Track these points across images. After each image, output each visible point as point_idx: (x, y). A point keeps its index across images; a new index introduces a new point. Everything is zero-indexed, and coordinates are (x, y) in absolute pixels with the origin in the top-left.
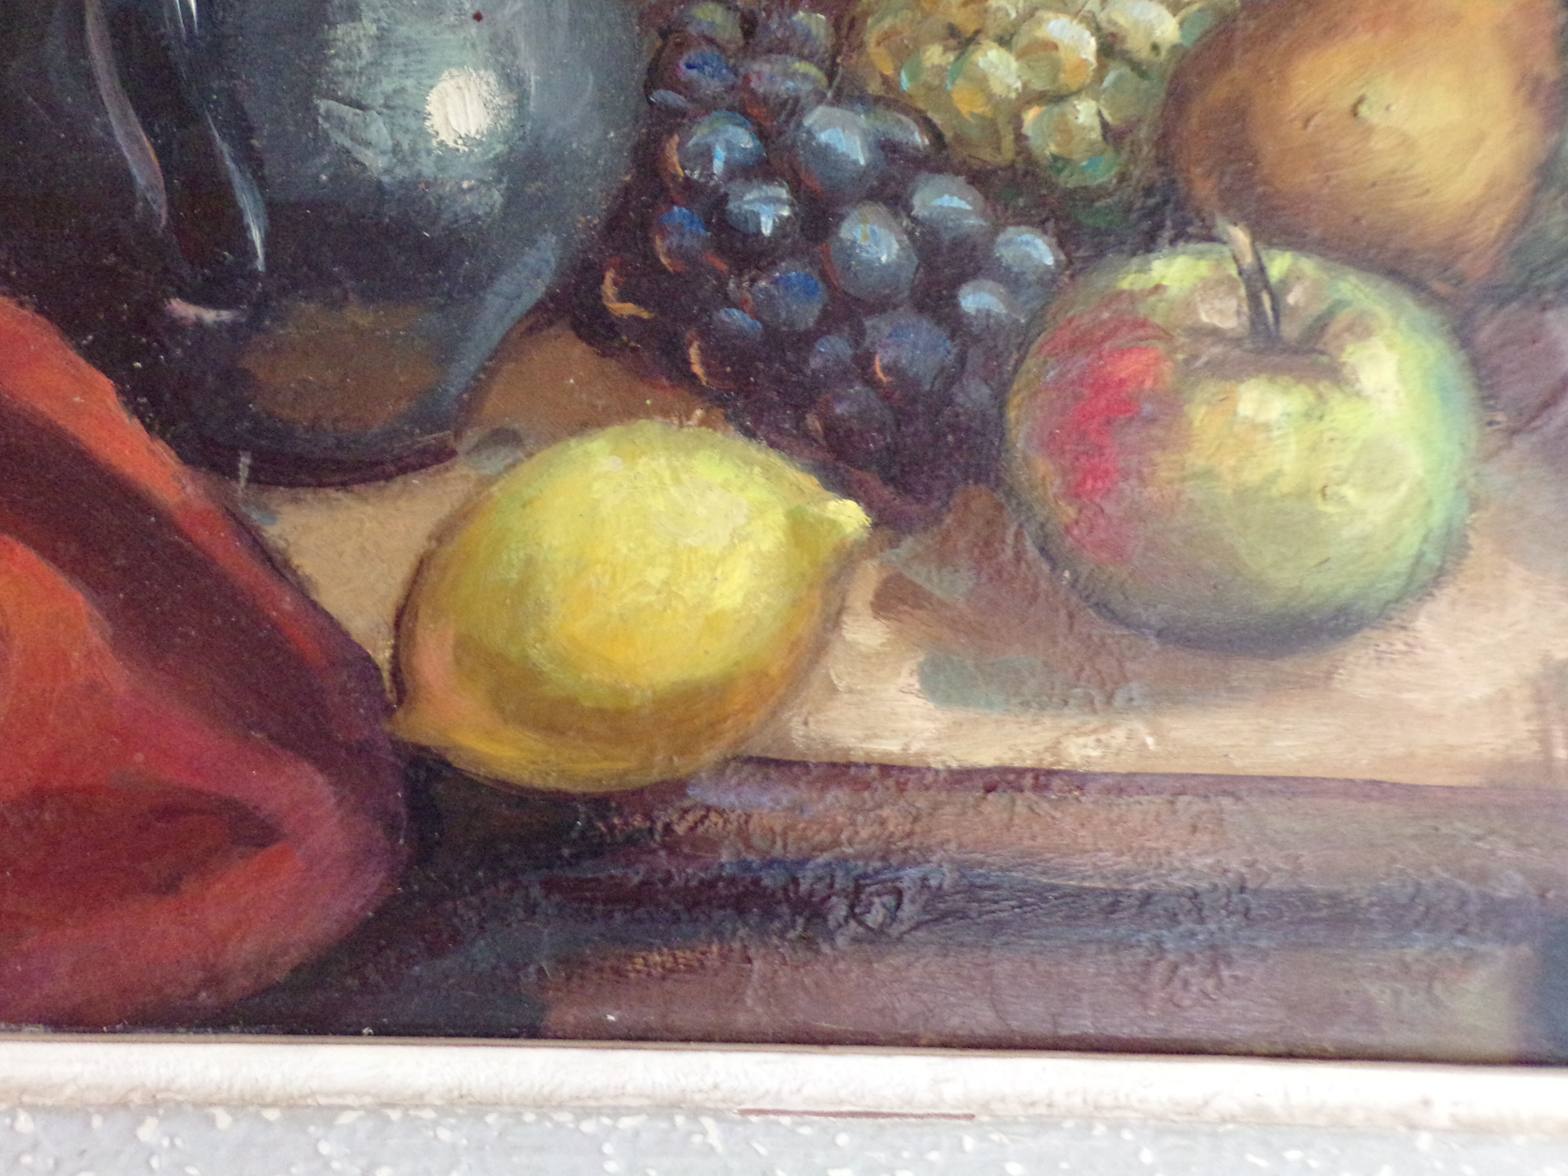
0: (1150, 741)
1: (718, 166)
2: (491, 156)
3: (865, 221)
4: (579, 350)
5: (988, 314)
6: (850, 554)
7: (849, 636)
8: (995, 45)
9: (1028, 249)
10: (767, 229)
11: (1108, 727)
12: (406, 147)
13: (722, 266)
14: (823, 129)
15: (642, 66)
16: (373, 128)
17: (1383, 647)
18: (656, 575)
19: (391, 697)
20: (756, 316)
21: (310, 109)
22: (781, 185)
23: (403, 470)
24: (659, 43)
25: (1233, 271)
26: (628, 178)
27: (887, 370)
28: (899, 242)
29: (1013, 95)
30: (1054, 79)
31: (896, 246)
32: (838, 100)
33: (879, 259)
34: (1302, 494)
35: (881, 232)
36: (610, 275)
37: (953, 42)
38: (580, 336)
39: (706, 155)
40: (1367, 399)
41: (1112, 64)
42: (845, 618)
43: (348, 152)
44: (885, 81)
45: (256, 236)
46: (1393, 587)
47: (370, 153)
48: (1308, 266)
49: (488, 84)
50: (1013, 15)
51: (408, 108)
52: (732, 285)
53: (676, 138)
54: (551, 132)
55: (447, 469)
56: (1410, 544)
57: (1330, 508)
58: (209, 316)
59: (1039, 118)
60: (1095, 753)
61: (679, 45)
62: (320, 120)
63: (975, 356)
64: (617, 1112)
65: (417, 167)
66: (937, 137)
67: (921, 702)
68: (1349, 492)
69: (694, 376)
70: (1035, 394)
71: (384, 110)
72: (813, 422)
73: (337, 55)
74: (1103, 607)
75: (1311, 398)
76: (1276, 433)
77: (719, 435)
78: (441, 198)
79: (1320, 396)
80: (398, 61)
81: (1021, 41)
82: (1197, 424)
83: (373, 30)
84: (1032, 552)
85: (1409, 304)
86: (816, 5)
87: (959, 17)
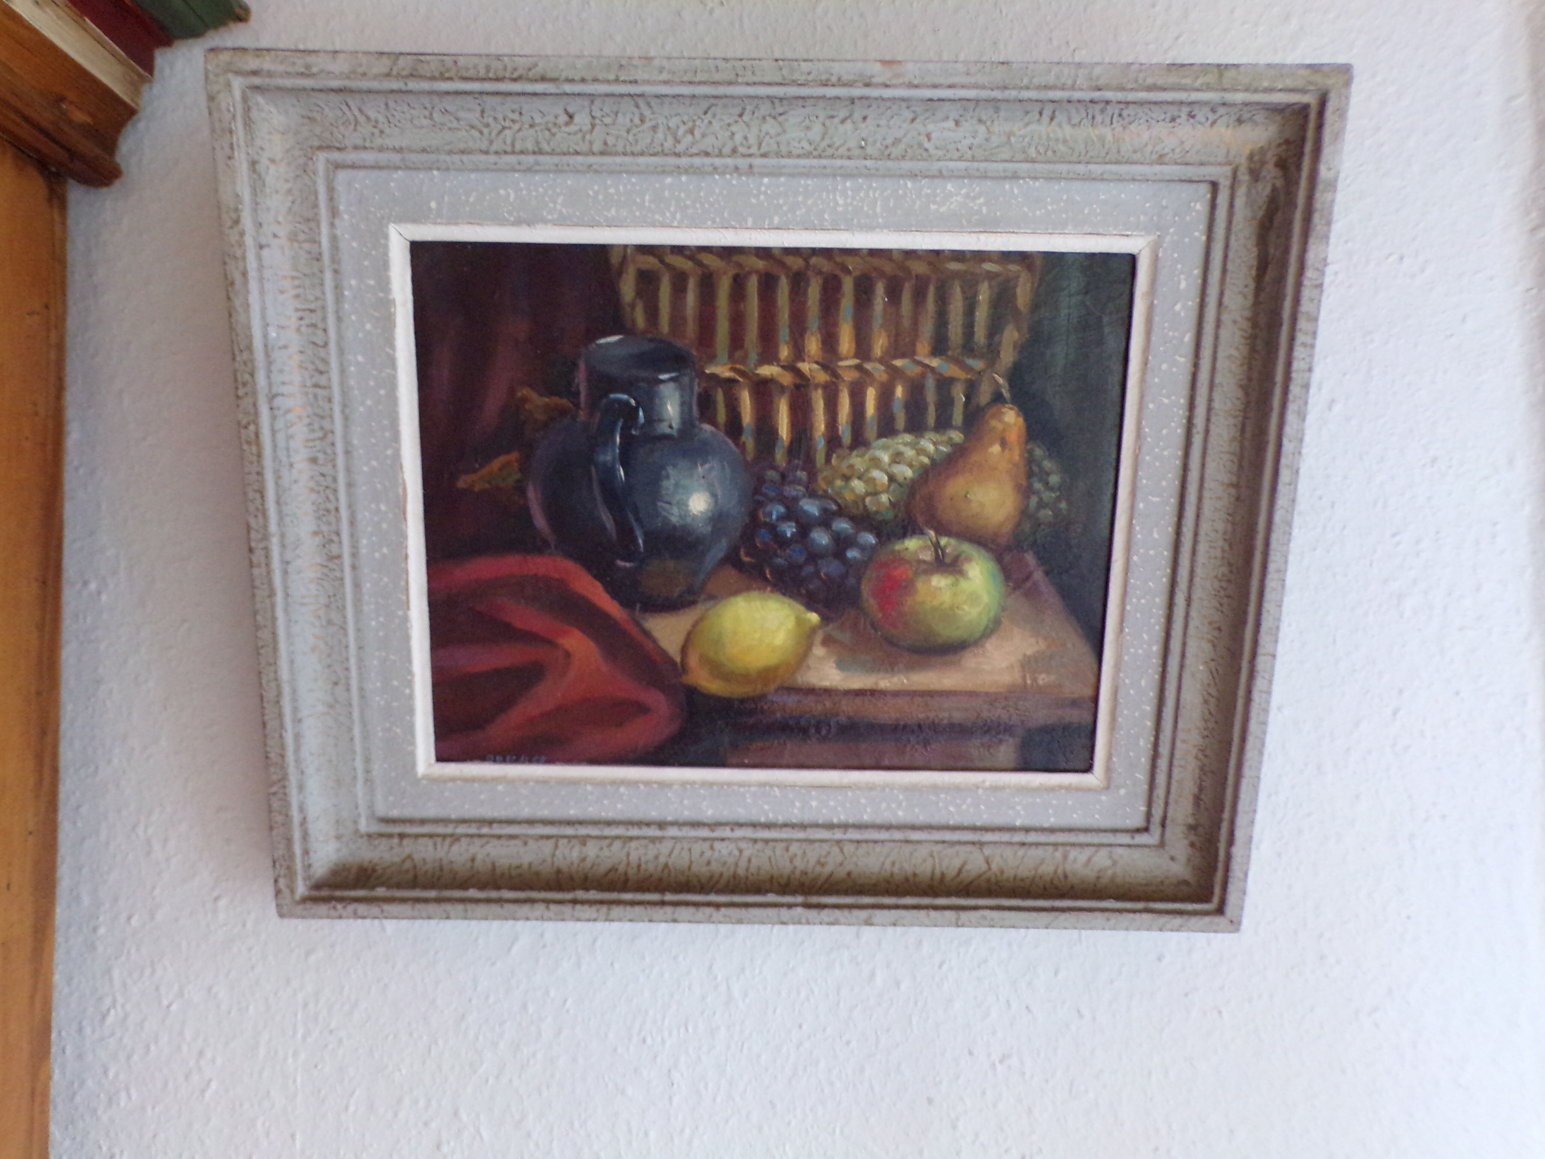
0: (905, 681)
1: (774, 517)
2: (708, 517)
3: (818, 532)
4: (734, 571)
5: (855, 558)
6: (814, 628)
7: (814, 652)
8: (857, 479)
9: (867, 538)
10: (789, 535)
11: (892, 677)
12: (683, 515)
13: (775, 546)
14: (805, 505)
15: (751, 489)
16: (674, 510)
17: (976, 652)
18: (757, 636)
19: (681, 671)
20: (786, 560)
21: (656, 505)
22: (793, 522)
23: (683, 607)
24: (757, 482)
25: (929, 543)
26: (748, 522)
27: (825, 574)
29: (862, 494)
30: (875, 489)
31: (827, 539)
32: (810, 497)
33: (822, 543)
34: (952, 608)
35: (823, 535)
36: (742, 550)
37: (844, 479)
38: (734, 567)
39: (771, 514)
40: (971, 580)
41: (892, 484)
42: (813, 647)
43: (667, 517)
44: (824, 490)
45: (640, 541)
46: (978, 635)
47: (673, 517)
48: (953, 541)
49: (707, 496)
50: (862, 470)
51: (684, 504)
52: (778, 552)
53: (762, 510)
54: (725, 509)
55: (696, 607)
56: (984, 622)
57: (960, 612)
58: (628, 565)
59: (870, 500)
60: (888, 685)
61: (762, 483)
62: (659, 508)
63: (851, 570)
64: (749, 786)
65: (686, 521)
66: (840, 507)
67: (836, 671)
68: (966, 607)
69: (768, 578)
70: (869, 581)
71: (677, 505)
72: (803, 591)
73: (663, 490)
74: (890, 642)
75: (954, 580)
76: (943, 590)
77: (775, 595)
78: (693, 529)
79: (956, 579)
80: (681, 491)
81: (865, 478)
82: (919, 588)
83: (674, 482)
84: (869, 626)
85: (983, 551)
86: (803, 469)
87: (846, 471)
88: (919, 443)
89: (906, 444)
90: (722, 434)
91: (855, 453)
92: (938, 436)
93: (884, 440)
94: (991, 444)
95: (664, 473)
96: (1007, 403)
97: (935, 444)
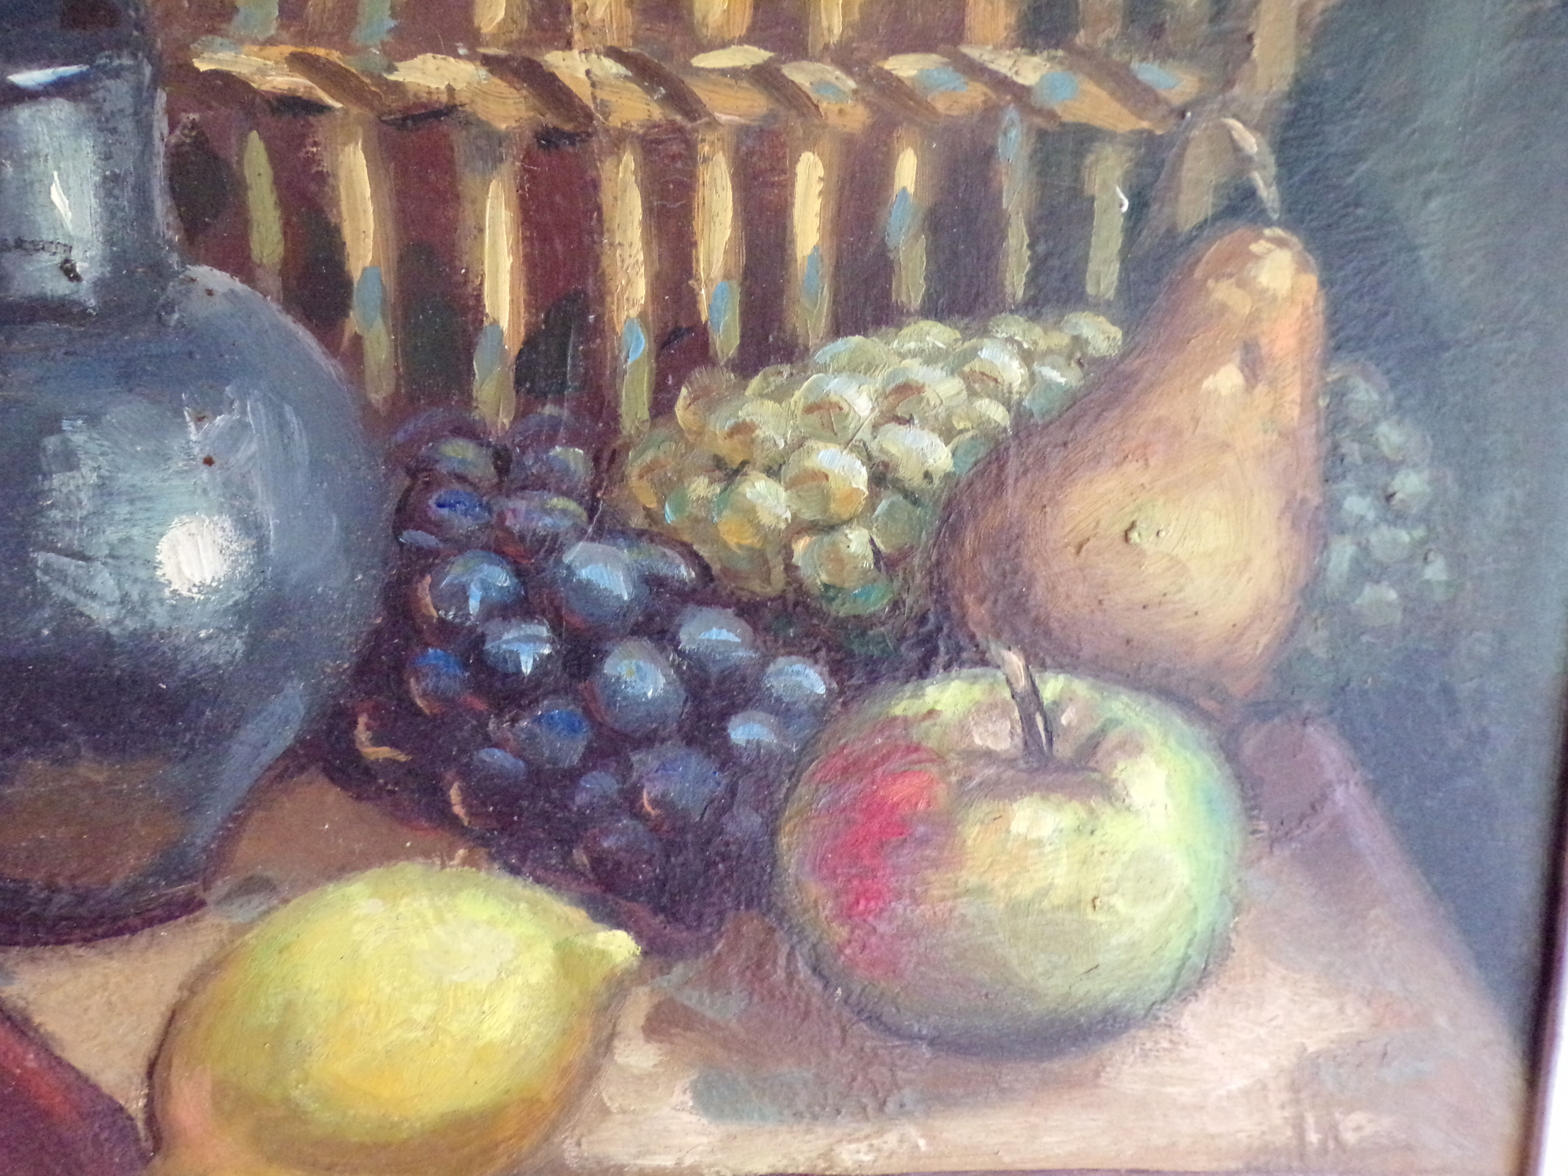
0: (922, 1143)
1: (474, 605)
2: (230, 603)
3: (630, 656)
4: (333, 795)
5: (759, 744)
6: (620, 982)
7: (620, 1059)
8: (764, 476)
9: (799, 679)
10: (527, 668)
11: (880, 1133)
12: (135, 597)
13: (480, 705)
14: (584, 565)
15: (389, 507)
16: (98, 580)
17: (1149, 1045)
18: (422, 1012)
19: (147, 1145)
20: (518, 755)
21: (26, 563)
22: (541, 623)
23: (150, 923)
24: (407, 482)
25: (1007, 695)
26: (379, 621)
27: (655, 803)
28: (666, 676)
29: (783, 526)
30: (825, 510)
31: (662, 681)
32: (599, 534)
33: (645, 694)
34: (1073, 905)
35: (648, 667)
36: (362, 720)
37: (718, 474)
38: (333, 780)
39: (461, 594)
40: (1137, 813)
41: (884, 493)
42: (616, 1043)
43: (72, 605)
44: (649, 514)
46: (1160, 989)
47: (95, 605)
48: (1081, 688)
49: (223, 529)
50: (782, 445)
51: (136, 558)
52: (491, 726)
53: (428, 579)
54: (294, 577)
55: (196, 920)
56: (1176, 949)
57: (1100, 917)
59: (808, 548)
60: (868, 1158)
61: (427, 484)
62: (38, 573)
63: (745, 786)
65: (150, 617)
66: (705, 570)
67: (694, 1118)
68: (1118, 902)
69: (456, 817)
70: (807, 821)
71: (110, 560)
72: (580, 857)
73: (52, 506)
74: (874, 1019)
75: (1083, 814)
76: (1048, 849)
77: (483, 874)
78: (177, 649)
79: (1091, 811)
80: (122, 510)
81: (790, 472)
82: (970, 843)
83: (93, 478)
84: (803, 971)
85: (1179, 722)
86: (574, 440)
87: (725, 448)
88: (974, 353)
89: (931, 358)
90: (275, 306)
91: (755, 383)
92: (1037, 331)
93: (857, 339)
94: (1211, 364)
95: (51, 443)
96: (1269, 224)
97: (1027, 357)
